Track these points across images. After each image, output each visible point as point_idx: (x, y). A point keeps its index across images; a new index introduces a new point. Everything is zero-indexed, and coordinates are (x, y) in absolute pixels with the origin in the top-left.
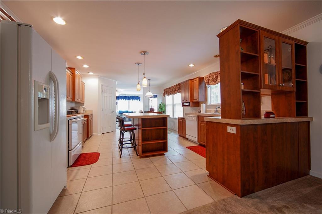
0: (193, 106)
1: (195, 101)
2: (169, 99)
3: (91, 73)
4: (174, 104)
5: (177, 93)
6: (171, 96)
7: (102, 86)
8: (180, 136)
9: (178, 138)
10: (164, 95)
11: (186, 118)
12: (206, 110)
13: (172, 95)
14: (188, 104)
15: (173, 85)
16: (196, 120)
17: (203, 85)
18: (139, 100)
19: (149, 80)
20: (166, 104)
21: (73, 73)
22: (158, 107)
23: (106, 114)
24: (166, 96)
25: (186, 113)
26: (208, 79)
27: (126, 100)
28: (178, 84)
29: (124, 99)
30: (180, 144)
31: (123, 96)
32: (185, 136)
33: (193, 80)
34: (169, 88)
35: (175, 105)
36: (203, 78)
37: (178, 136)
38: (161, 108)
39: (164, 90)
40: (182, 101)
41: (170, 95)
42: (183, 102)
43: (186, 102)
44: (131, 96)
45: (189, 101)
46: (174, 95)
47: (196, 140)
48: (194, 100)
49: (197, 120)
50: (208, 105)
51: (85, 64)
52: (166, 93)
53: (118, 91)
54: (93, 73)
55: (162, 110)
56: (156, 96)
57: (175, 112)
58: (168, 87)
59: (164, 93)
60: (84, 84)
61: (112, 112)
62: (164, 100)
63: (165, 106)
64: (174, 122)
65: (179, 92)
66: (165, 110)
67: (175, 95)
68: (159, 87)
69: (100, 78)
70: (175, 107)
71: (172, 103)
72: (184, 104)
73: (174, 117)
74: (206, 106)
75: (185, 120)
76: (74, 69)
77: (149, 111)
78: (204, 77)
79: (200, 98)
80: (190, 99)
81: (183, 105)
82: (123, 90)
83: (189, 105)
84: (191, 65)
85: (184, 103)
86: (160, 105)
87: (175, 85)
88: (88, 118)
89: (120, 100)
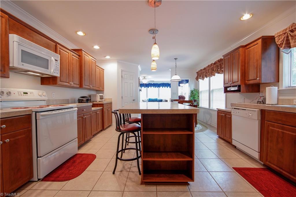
0: (247, 92)
1: (251, 82)
2: (203, 84)
3: (108, 57)
4: (211, 89)
5: (216, 74)
6: (206, 80)
7: (122, 71)
8: (219, 137)
9: (218, 142)
10: (197, 79)
11: (233, 112)
12: (278, 99)
13: (208, 77)
14: (236, 88)
15: (210, 64)
16: (256, 118)
17: (272, 50)
18: (169, 87)
19: (176, 59)
20: (200, 91)
21: (79, 56)
22: (189, 95)
23: (127, 103)
24: (200, 80)
25: (231, 104)
26: (288, 37)
27: (156, 87)
28: (218, 61)
29: (154, 87)
30: (222, 157)
31: (153, 83)
32: (229, 140)
33: (248, 47)
34: (205, 69)
35: (213, 91)
36: (272, 38)
37: (216, 137)
38: (193, 95)
39: (197, 73)
40: (224, 83)
41: (205, 78)
42: (227, 85)
43: (232, 85)
44: (161, 83)
45: (239, 83)
46: (211, 78)
47: (256, 155)
48: (249, 80)
49: (260, 118)
50: (284, 88)
51: (96, 45)
52: (200, 76)
53: (146, 78)
54: (110, 56)
55: (194, 98)
56: (187, 81)
57: (212, 100)
58: (203, 68)
59: (198, 76)
60: (104, 70)
61: (134, 100)
62: (197, 85)
63: (198, 93)
64: (211, 115)
65: (219, 73)
66: (199, 99)
67: (213, 78)
68: (190, 69)
69: (119, 63)
70: (212, 95)
71: (208, 89)
72: (228, 89)
73: (211, 108)
74: (278, 90)
75: (231, 115)
76: (81, 50)
77: (178, 99)
78: (274, 36)
79: (263, 77)
80: (241, 80)
81: (226, 91)
82: (151, 76)
83: (239, 91)
84: (246, 17)
85: (229, 87)
86: (192, 92)
87: (213, 63)
88: (103, 107)
89: (150, 87)
